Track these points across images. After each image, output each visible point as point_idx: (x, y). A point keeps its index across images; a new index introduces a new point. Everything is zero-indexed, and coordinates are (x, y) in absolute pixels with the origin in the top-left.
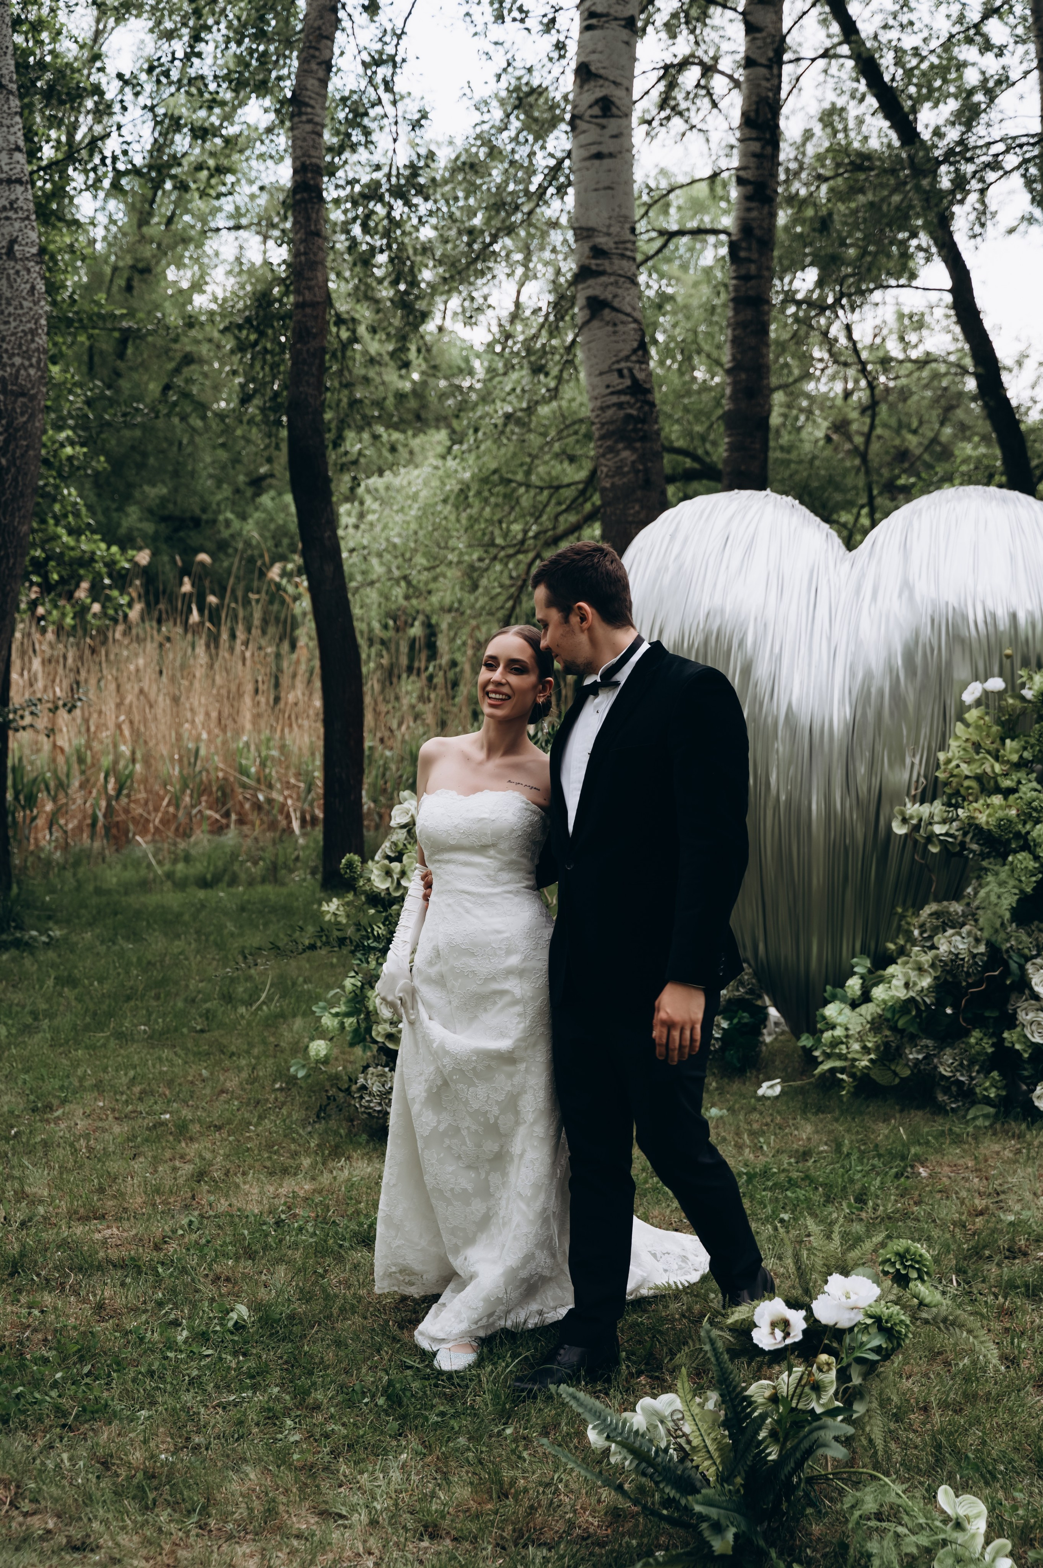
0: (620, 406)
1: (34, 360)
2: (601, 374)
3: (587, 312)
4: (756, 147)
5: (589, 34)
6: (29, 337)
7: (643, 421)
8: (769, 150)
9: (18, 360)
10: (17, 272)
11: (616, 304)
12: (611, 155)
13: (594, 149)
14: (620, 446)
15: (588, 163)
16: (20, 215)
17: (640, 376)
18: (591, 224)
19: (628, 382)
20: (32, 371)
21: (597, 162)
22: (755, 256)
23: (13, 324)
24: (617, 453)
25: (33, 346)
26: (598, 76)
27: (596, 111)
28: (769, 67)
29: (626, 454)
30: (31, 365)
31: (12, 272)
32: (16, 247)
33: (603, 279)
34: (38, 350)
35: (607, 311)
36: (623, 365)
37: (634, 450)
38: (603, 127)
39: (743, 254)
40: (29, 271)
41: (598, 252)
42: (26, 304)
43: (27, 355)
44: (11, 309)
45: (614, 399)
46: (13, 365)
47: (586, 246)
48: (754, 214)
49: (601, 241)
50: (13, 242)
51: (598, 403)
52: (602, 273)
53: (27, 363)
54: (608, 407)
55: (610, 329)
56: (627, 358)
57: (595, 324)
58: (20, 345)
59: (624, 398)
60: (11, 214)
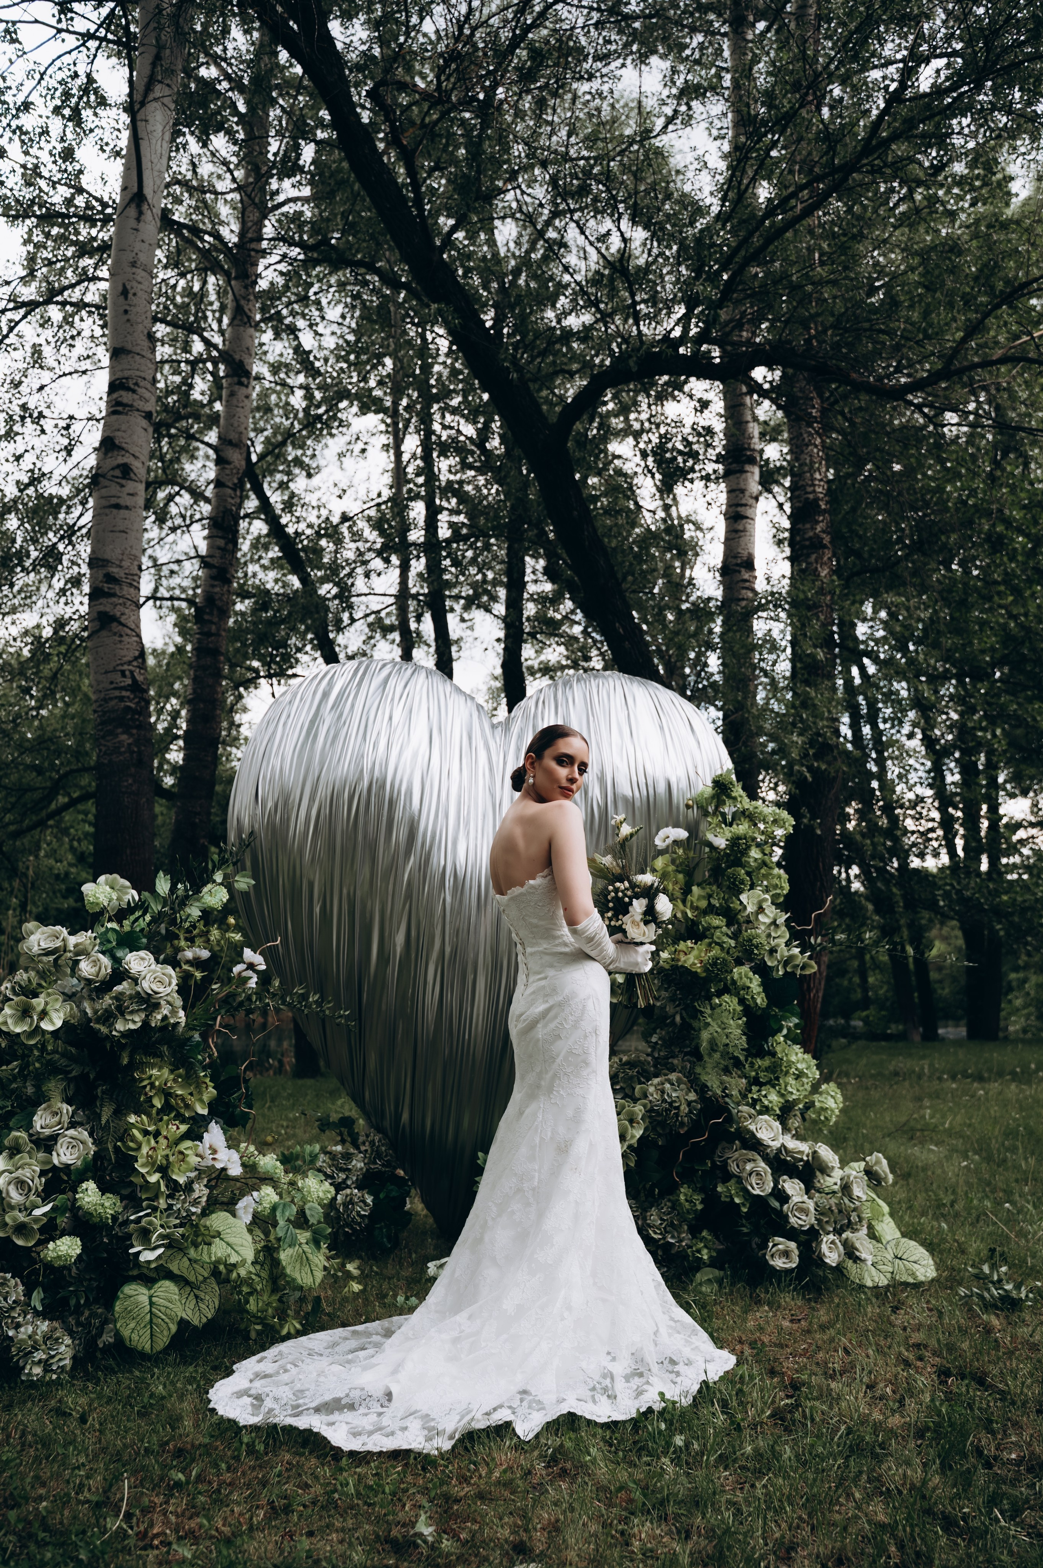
0: (121, 699)
2: (106, 672)
3: (97, 623)
4: (221, 542)
5: (115, 417)
7: (140, 714)
8: (230, 546)
11: (123, 620)
12: (127, 508)
13: (113, 501)
14: (120, 730)
15: (107, 511)
17: (140, 678)
18: (106, 557)
19: (129, 681)
21: (115, 511)
22: (216, 620)
24: (117, 735)
26: (120, 448)
27: (117, 473)
28: (234, 490)
29: (124, 737)
33: (114, 600)
35: (115, 624)
36: (126, 667)
37: (131, 735)
38: (122, 486)
39: (206, 617)
41: (110, 579)
45: (117, 693)
47: (101, 574)
48: (217, 589)
49: (114, 570)
51: (102, 695)
52: (114, 595)
54: (111, 699)
55: (117, 638)
56: (129, 663)
57: (104, 633)
59: (124, 693)
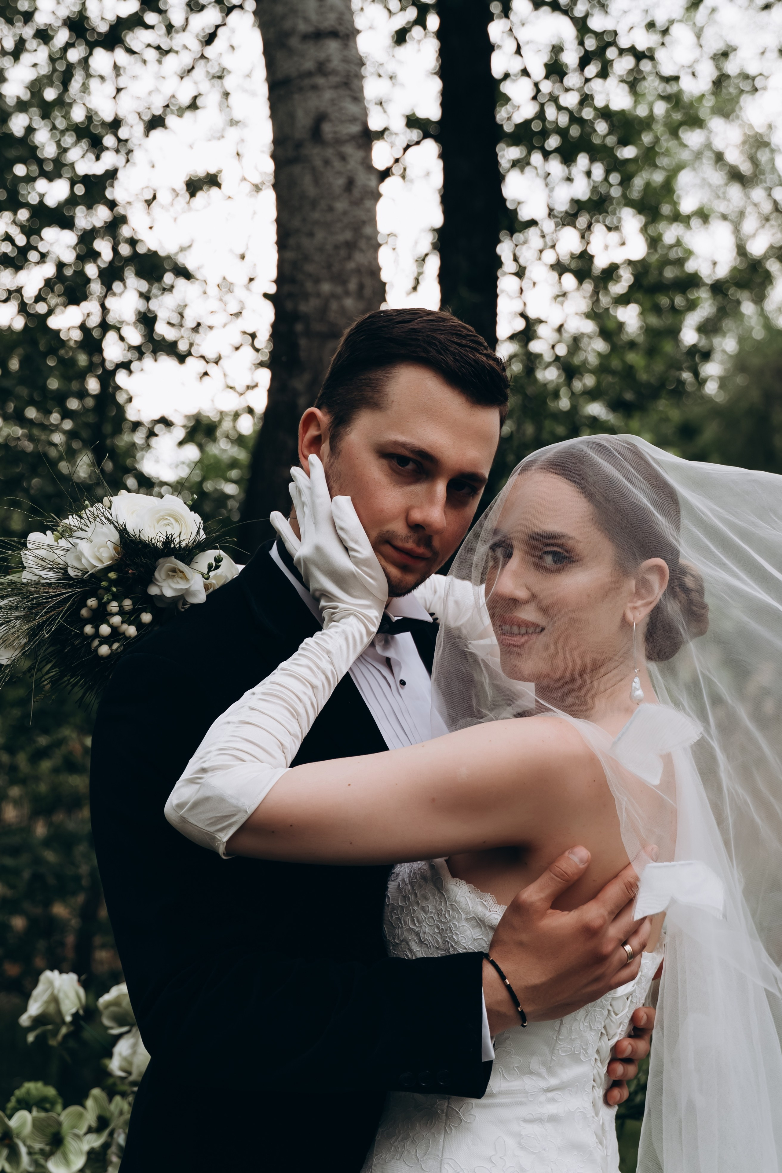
1: (352, 286)
6: (343, 253)
9: (326, 287)
10: (327, 162)
16: (334, 79)
20: (349, 303)
23: (320, 235)
25: (351, 265)
30: (347, 293)
31: (318, 163)
32: (327, 128)
34: (358, 271)
40: (343, 158)
42: (341, 206)
43: (340, 279)
44: (316, 215)
46: (318, 295)
50: (321, 118)
53: (339, 290)
58: (329, 266)
60: (320, 81)
